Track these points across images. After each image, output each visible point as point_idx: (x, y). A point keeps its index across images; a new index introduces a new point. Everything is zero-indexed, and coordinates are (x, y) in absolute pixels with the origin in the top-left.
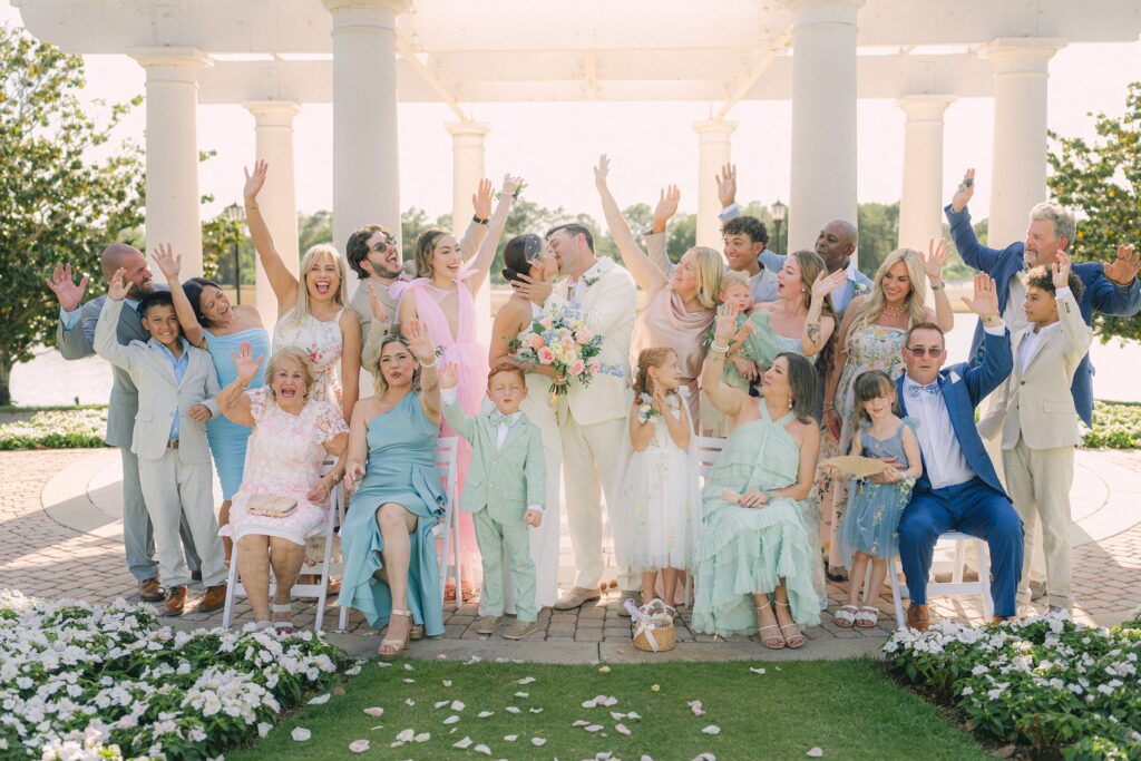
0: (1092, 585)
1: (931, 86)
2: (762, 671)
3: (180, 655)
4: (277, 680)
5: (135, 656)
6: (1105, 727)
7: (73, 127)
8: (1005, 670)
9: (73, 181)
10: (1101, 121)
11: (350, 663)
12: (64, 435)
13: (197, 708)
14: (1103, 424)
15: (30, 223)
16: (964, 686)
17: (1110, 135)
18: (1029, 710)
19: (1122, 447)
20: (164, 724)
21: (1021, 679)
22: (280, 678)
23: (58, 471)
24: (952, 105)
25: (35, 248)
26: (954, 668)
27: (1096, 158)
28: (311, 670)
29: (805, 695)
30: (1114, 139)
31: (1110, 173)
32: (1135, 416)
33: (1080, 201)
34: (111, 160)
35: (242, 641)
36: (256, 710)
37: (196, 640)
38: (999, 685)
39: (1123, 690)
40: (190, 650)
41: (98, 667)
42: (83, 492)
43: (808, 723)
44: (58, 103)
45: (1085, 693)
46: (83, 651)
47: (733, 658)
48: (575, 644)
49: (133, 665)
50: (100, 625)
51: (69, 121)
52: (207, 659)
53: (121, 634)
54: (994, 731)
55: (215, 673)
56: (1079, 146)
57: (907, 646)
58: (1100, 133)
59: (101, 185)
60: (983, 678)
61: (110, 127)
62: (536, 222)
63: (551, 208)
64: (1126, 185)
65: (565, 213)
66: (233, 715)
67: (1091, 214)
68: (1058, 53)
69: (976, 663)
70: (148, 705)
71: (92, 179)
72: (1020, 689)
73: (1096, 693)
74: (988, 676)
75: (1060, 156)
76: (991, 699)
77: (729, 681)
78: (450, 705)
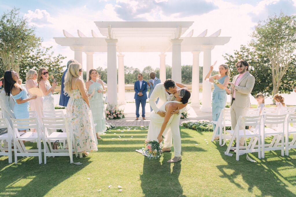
27: (235, 59)
51: (39, 51)
56: (231, 56)
61: (46, 52)
75: (229, 59)
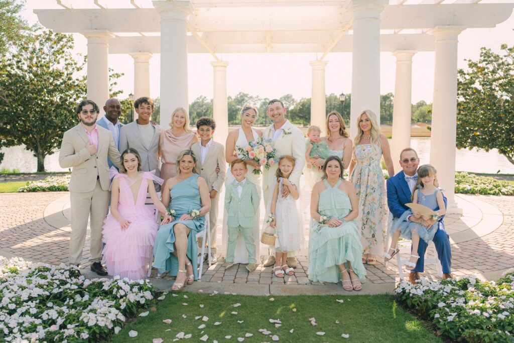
0: (482, 258)
1: (407, 47)
2: (342, 301)
3: (85, 291)
4: (125, 305)
5: (65, 292)
6: (504, 337)
7: (69, 64)
8: (453, 305)
9: (68, 85)
10: (470, 63)
11: (160, 294)
12: (57, 186)
13: (85, 322)
14: (476, 184)
15: (52, 101)
16: (435, 313)
17: (474, 68)
18: (467, 328)
19: (485, 194)
20: (69, 330)
21: (461, 310)
22: (127, 304)
23: (53, 201)
24: (415, 55)
25: (54, 111)
26: (430, 304)
28: (142, 299)
29: (361, 315)
30: (475, 70)
31: (473, 83)
32: (489, 181)
33: (462, 94)
34: (84, 77)
35: (113, 285)
36: (113, 322)
37: (94, 283)
38: (452, 314)
39: (510, 317)
40: (90, 288)
41: (48, 297)
42: (61, 210)
43: (364, 330)
44: (64, 55)
45: (491, 317)
46: (42, 290)
47: (328, 294)
48: (259, 285)
49: (63, 296)
50: (53, 276)
52: (97, 293)
53: (60, 280)
54: (450, 336)
55: (98, 301)
56: (461, 72)
57: (407, 291)
58: (470, 67)
59: (79, 87)
60: (444, 309)
61: (83, 64)
62: (248, 101)
63: (254, 96)
64: (480, 88)
65: (259, 98)
66: (101, 325)
67: (466, 99)
68: (462, 32)
69: (440, 301)
70: (64, 319)
71: (76, 84)
72: (461, 315)
73: (496, 318)
74: (446, 309)
76: (449, 321)
77: (327, 306)
78: (201, 318)
